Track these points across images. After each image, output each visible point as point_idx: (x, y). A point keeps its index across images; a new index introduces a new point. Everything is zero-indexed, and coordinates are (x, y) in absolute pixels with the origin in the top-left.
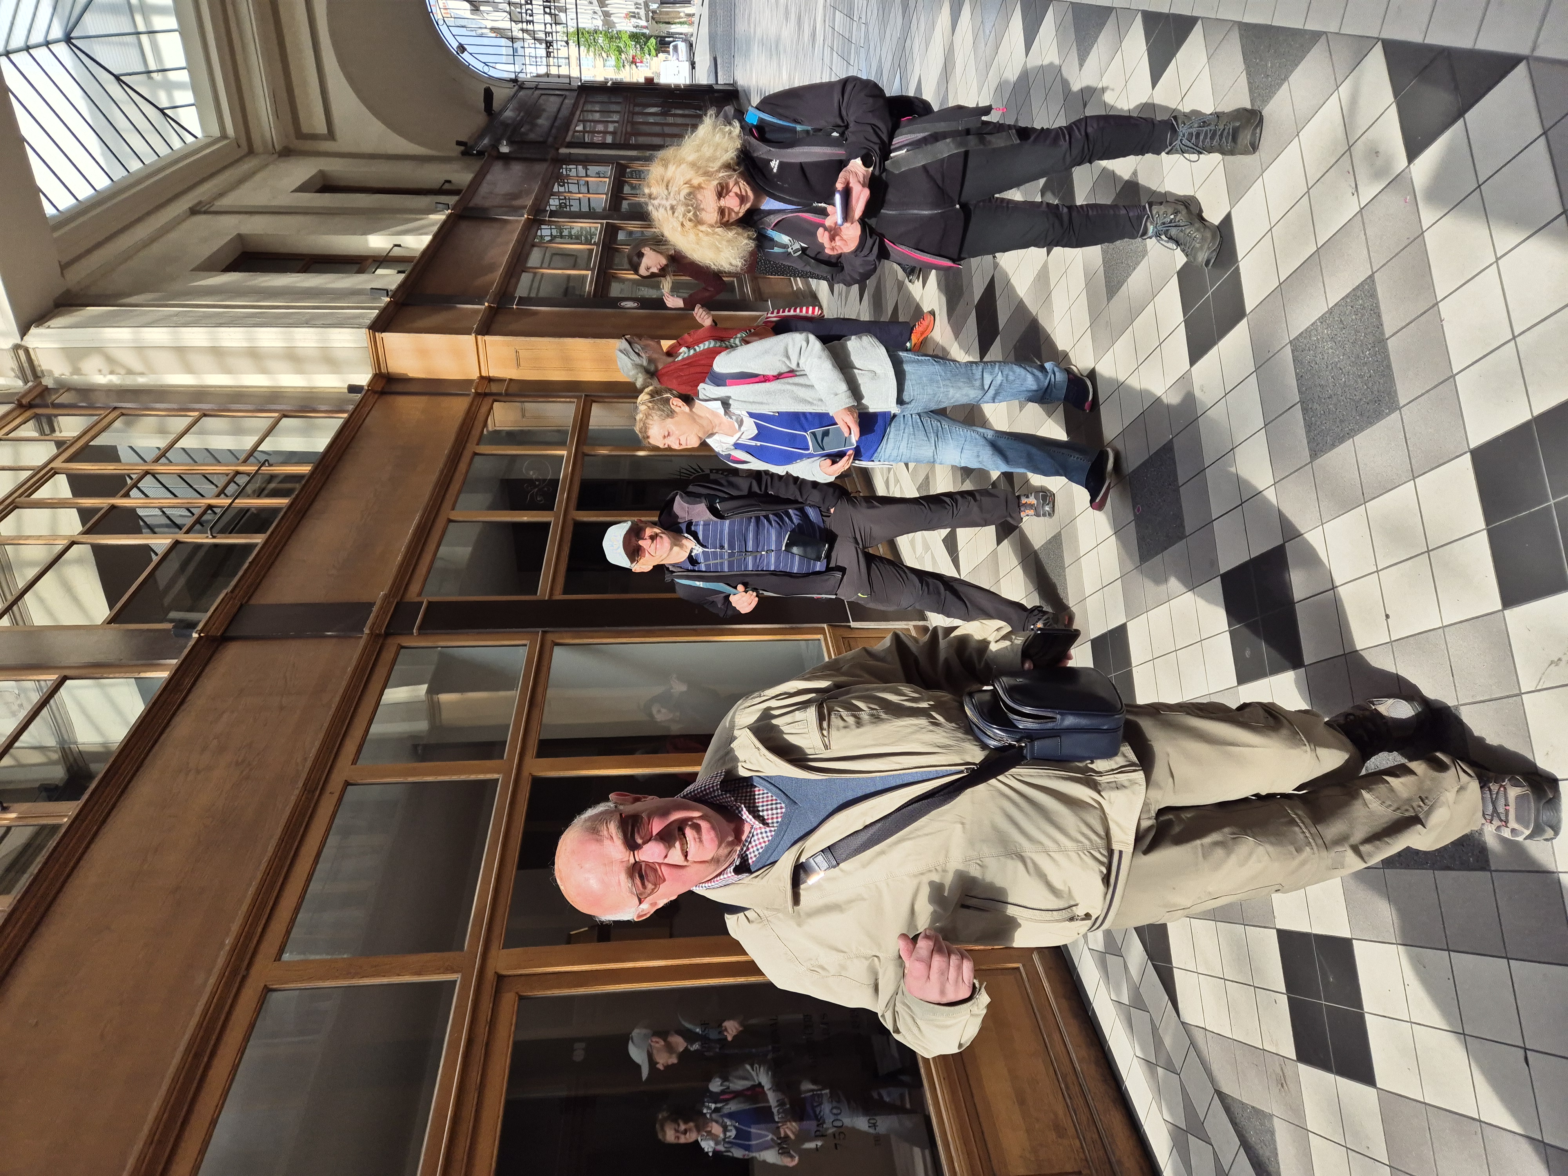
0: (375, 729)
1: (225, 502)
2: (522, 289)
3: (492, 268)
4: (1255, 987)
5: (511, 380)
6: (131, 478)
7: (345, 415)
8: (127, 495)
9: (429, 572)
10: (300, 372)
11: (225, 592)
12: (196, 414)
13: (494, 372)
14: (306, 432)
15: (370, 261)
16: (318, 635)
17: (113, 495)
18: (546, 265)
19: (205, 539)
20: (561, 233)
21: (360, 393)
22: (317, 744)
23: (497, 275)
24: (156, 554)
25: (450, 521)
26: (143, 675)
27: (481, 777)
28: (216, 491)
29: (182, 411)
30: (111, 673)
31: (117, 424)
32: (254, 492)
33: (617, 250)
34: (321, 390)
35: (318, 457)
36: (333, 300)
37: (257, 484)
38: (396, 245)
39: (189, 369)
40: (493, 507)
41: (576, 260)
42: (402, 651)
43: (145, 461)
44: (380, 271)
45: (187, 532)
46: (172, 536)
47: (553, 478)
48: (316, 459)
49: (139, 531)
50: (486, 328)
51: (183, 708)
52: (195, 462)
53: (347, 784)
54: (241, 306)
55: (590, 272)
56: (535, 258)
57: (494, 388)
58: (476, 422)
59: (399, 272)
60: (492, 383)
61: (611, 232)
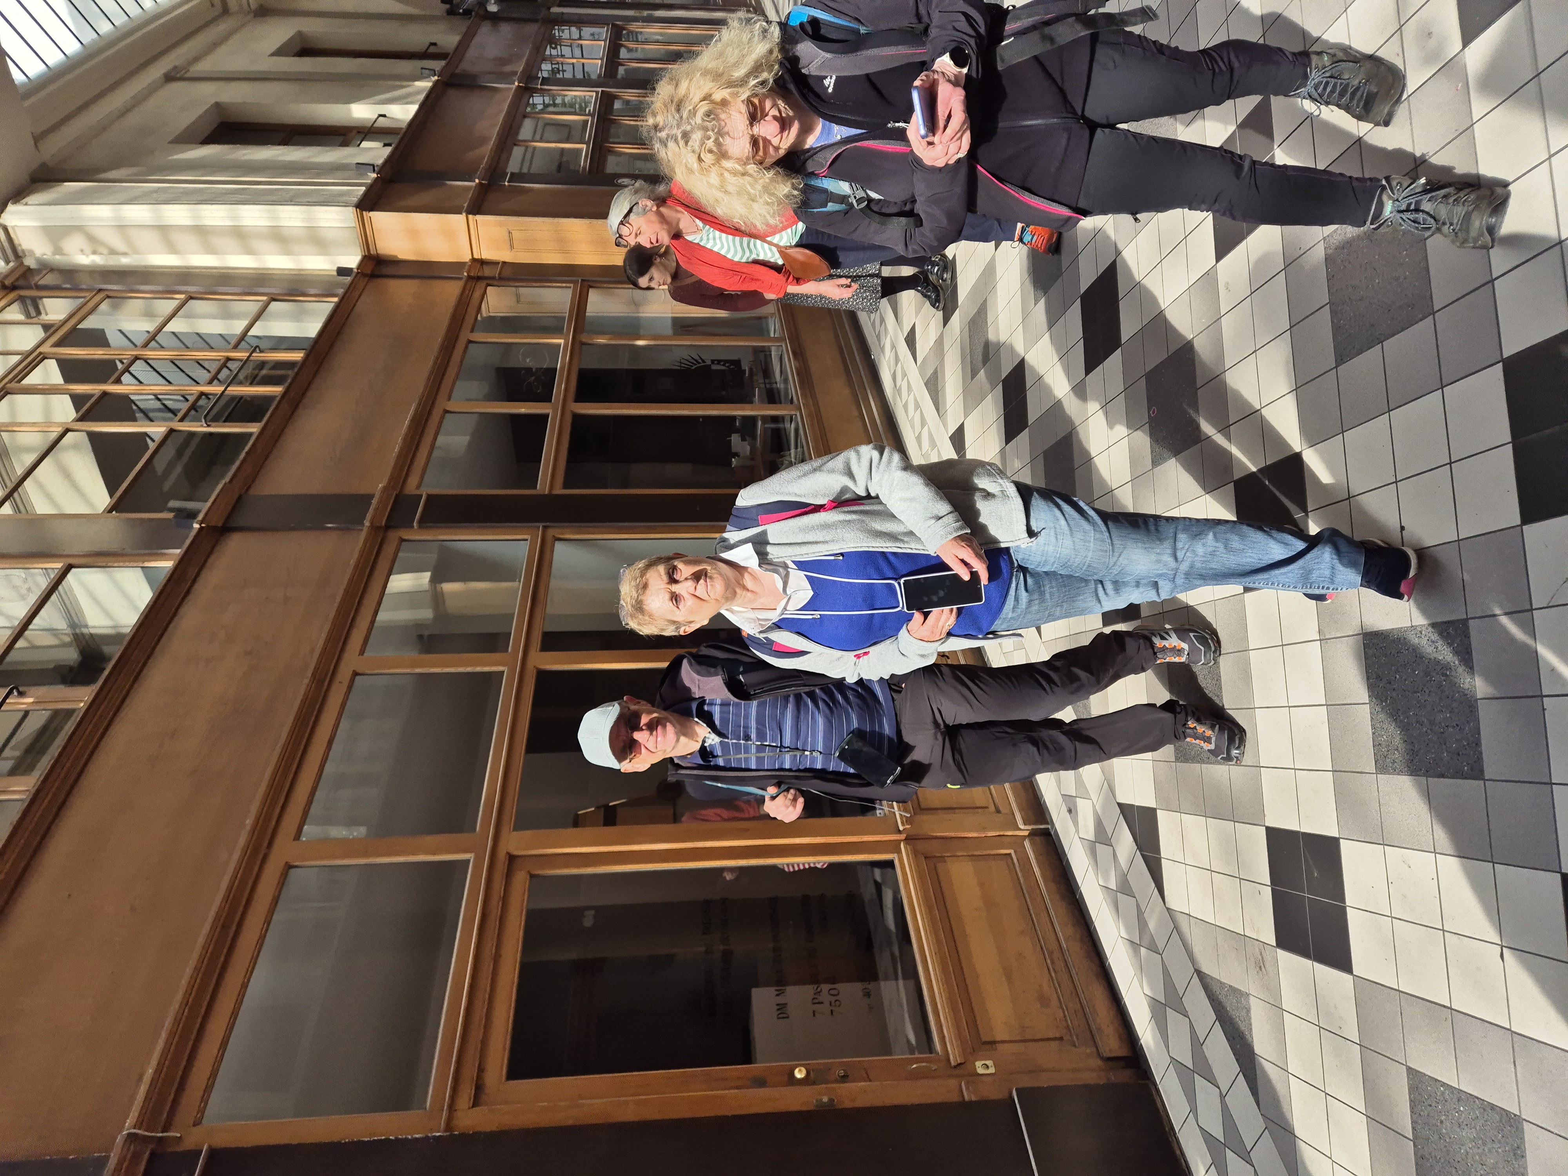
0: (382, 616)
1: (217, 389)
2: (513, 166)
3: (483, 140)
4: (1240, 879)
5: (504, 263)
6: (122, 363)
7: (336, 299)
8: (118, 381)
9: (427, 463)
10: (288, 253)
11: (223, 482)
12: (183, 296)
13: (486, 254)
14: (297, 317)
15: (355, 132)
16: (319, 526)
17: (104, 381)
18: (538, 137)
19: (200, 428)
20: (554, 101)
21: (349, 276)
22: (324, 636)
23: (486, 150)
24: (153, 441)
25: (446, 412)
26: (147, 564)
27: (487, 669)
28: (207, 376)
29: (168, 293)
30: (116, 562)
31: (104, 306)
32: (246, 378)
33: (614, 121)
34: (309, 272)
35: (311, 343)
36: (318, 176)
37: (248, 370)
38: (381, 116)
39: (173, 249)
40: (491, 397)
41: (570, 132)
42: (404, 543)
43: (136, 346)
44: (365, 144)
45: (181, 420)
46: (167, 424)
47: (550, 366)
48: (307, 345)
49: (133, 419)
50: (477, 207)
51: (189, 597)
52: (188, 348)
53: (356, 674)
54: (223, 182)
55: (584, 146)
56: (526, 130)
57: (487, 271)
58: (469, 309)
59: (385, 145)
60: (484, 266)
61: (607, 101)
